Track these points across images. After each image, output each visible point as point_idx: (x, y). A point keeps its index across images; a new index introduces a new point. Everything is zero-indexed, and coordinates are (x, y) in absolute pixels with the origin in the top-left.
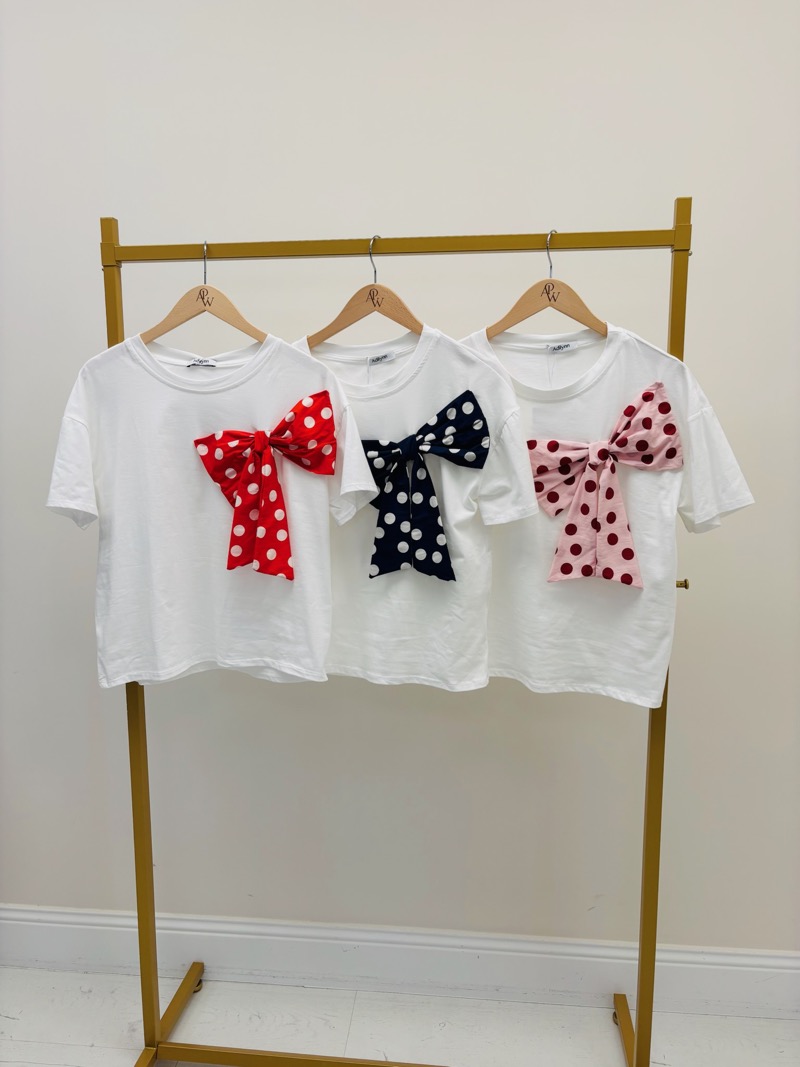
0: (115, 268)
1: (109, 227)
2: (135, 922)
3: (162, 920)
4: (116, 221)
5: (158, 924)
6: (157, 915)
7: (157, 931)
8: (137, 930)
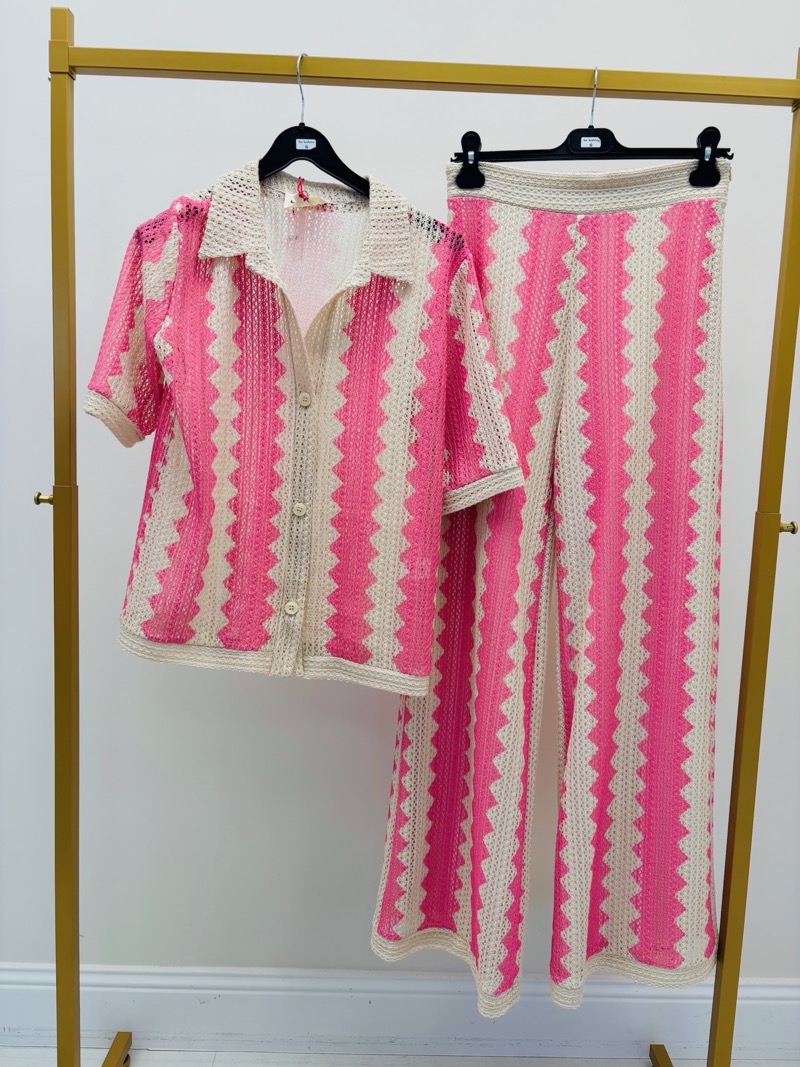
0: (67, 76)
1: (61, 21)
2: (53, 978)
3: (90, 973)
4: (72, 16)
5: (83, 979)
6: (83, 967)
7: (81, 989)
8: (55, 988)
